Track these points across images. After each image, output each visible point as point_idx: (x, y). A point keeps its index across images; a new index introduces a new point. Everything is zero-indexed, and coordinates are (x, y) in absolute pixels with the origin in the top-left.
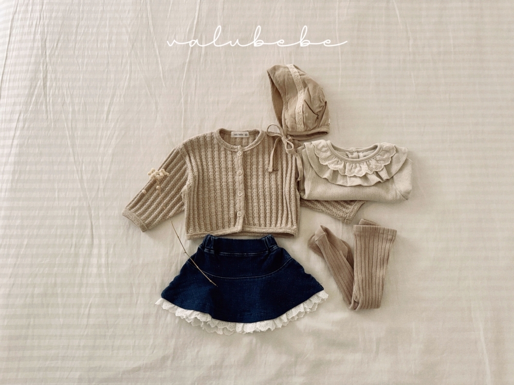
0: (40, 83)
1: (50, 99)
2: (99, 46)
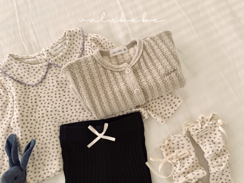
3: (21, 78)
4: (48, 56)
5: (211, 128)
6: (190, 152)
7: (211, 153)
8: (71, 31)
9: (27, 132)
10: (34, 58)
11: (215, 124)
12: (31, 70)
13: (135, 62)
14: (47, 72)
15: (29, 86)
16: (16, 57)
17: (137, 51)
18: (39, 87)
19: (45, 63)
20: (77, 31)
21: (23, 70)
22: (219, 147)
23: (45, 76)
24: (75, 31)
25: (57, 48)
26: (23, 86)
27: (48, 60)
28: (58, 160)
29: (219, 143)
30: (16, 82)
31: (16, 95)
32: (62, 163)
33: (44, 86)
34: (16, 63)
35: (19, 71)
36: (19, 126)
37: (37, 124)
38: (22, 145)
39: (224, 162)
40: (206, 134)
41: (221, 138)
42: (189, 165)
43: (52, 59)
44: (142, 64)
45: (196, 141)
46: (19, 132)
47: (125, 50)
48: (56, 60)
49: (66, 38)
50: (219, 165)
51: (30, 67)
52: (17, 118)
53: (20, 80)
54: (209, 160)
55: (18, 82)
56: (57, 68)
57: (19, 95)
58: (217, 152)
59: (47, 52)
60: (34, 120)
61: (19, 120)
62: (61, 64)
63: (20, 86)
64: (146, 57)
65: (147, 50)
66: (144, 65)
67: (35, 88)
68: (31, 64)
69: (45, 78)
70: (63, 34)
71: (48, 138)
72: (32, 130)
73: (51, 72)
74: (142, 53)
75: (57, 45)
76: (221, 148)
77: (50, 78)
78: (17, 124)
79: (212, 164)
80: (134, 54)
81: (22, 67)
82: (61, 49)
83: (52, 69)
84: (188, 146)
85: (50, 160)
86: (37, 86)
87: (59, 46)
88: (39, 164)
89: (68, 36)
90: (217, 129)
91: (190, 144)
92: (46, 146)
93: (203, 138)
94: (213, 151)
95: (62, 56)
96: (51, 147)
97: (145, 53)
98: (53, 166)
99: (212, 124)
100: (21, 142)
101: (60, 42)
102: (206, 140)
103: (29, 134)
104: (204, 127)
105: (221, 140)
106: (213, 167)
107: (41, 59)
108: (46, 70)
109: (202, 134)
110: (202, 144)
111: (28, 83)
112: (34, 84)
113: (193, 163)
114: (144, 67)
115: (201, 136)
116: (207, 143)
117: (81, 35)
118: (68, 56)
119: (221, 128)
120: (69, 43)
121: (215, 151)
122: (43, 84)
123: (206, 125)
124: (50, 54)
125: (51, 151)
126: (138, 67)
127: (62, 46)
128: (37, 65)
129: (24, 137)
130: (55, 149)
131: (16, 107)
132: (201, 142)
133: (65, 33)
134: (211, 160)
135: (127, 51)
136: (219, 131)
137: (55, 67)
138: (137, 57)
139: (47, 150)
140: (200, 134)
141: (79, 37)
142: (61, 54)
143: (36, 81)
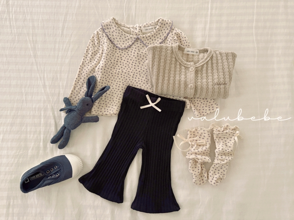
3: (114, 39)
4: (139, 32)
5: (229, 135)
6: (206, 143)
7: (220, 149)
8: (164, 21)
9: (104, 79)
10: (129, 28)
11: (234, 133)
12: (123, 37)
13: (200, 65)
14: (133, 43)
15: (117, 47)
16: (117, 22)
17: (205, 58)
18: (123, 51)
19: (135, 36)
20: (168, 23)
21: (117, 34)
22: (228, 149)
23: (131, 45)
24: (167, 22)
25: (148, 28)
26: (112, 45)
27: (138, 35)
28: (117, 107)
29: (230, 147)
30: (109, 41)
31: (107, 50)
32: (119, 110)
33: (127, 52)
34: (115, 26)
35: (114, 34)
36: (101, 72)
37: (112, 77)
38: (98, 86)
39: (227, 159)
40: (224, 138)
41: (233, 144)
42: (202, 150)
43: (141, 36)
44: (204, 69)
45: (215, 138)
46: (100, 76)
47: (197, 52)
48: (143, 37)
49: (158, 24)
50: (222, 160)
51: (123, 34)
52: (102, 67)
53: (113, 40)
54: (217, 154)
55: (110, 41)
56: (142, 44)
57: (108, 51)
58: (225, 152)
59: (139, 28)
60: (112, 73)
61: (103, 68)
62: (146, 42)
63: (111, 44)
64: (210, 65)
65: (213, 60)
66: (205, 70)
67: (120, 51)
68: (125, 32)
69: (130, 47)
70: (157, 20)
71: (116, 90)
72: (108, 79)
73: (136, 44)
74: (208, 61)
75: (149, 26)
76: (230, 150)
77: (134, 49)
78: (100, 71)
79: (218, 157)
80: (202, 59)
81: (118, 31)
82: (151, 30)
83: (138, 42)
84: (208, 139)
85: (112, 104)
86: (122, 50)
87: (150, 27)
88: (103, 104)
89: (160, 23)
90: (233, 137)
91: (210, 138)
92: (113, 94)
93: (220, 139)
94: (222, 149)
95: (149, 36)
96: (116, 97)
97: (210, 62)
98: (112, 109)
99: (232, 133)
100: (98, 84)
101: (152, 25)
102: (222, 141)
103: (105, 81)
104: (225, 132)
105: (232, 146)
106: (217, 160)
107: (133, 32)
108: (133, 42)
109: (221, 136)
110: (217, 142)
111: (117, 45)
112: (121, 48)
113: (205, 150)
114: (204, 72)
115: (220, 138)
116: (222, 143)
117: (170, 26)
118: (153, 38)
119: (236, 138)
120: (158, 28)
121: (224, 150)
122: (127, 51)
123: (227, 131)
124: (141, 30)
125: (115, 99)
126: (200, 70)
127: (152, 29)
128: (128, 35)
129: (101, 81)
130: (118, 99)
131: (104, 59)
132: (218, 141)
133: (159, 20)
134: (218, 155)
135: (198, 54)
136: (234, 139)
137: (141, 42)
138: (203, 62)
139: (112, 97)
140: (220, 135)
141: (168, 27)
142: (149, 34)
143: (123, 46)
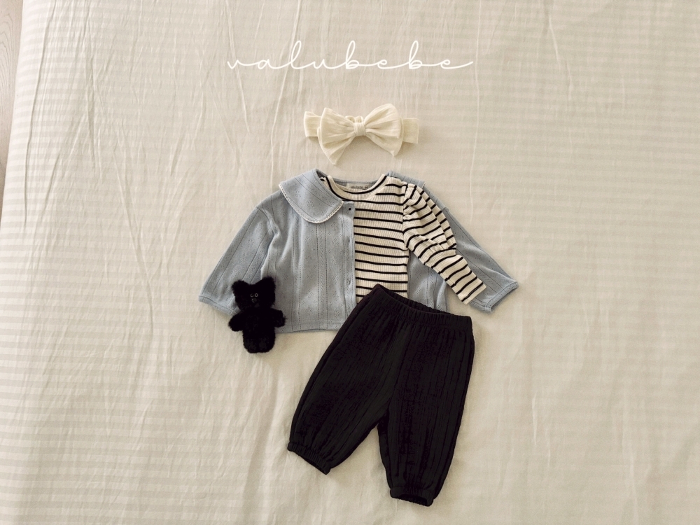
0: (85, 118)
1: (97, 141)
2: (163, 72)
